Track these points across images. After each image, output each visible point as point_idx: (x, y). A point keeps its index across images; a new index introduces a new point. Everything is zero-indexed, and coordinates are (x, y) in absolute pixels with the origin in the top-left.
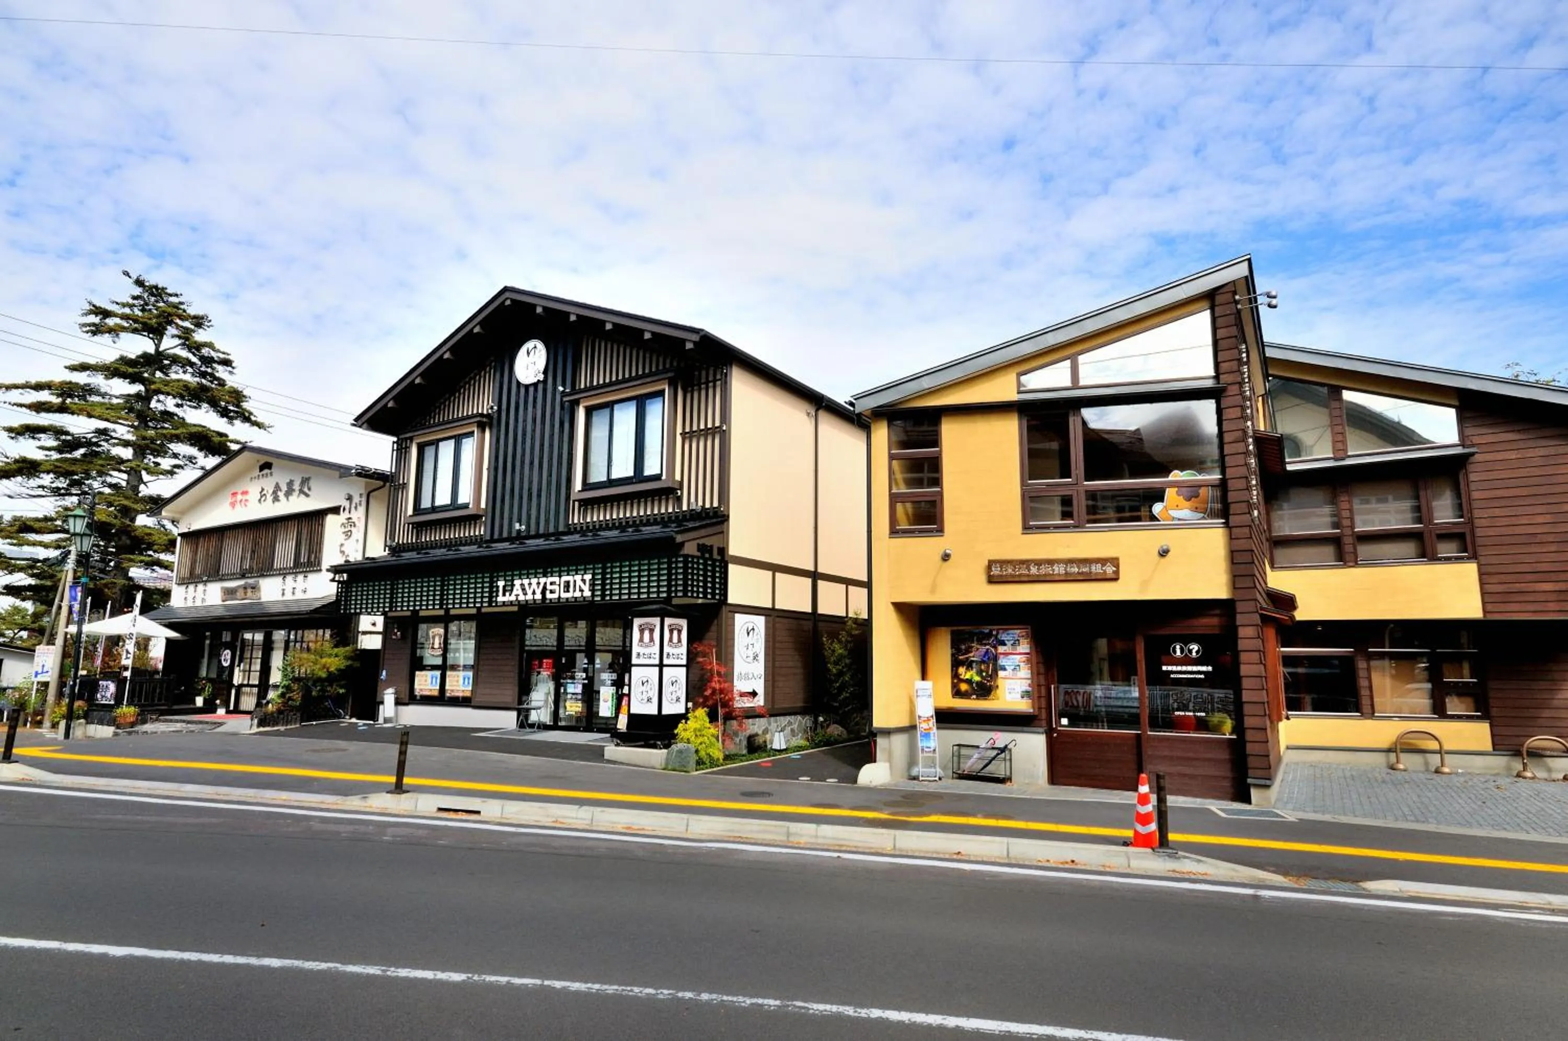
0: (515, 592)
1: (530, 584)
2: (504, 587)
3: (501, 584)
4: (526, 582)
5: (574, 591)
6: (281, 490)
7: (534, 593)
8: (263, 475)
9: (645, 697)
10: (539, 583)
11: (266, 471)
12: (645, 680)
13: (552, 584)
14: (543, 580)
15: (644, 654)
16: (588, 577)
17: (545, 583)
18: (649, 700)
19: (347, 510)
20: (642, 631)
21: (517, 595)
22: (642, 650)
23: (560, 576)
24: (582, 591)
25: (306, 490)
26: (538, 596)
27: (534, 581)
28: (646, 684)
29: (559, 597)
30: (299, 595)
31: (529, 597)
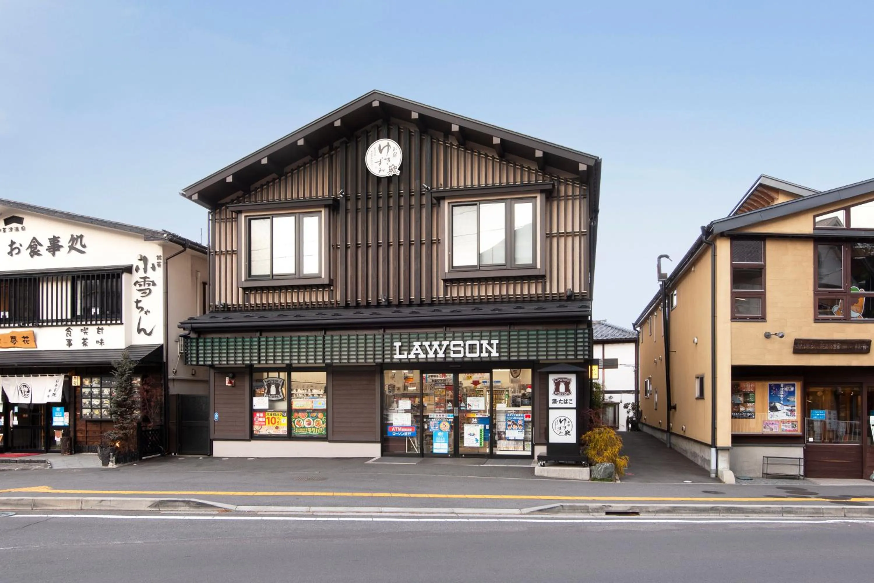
0: (414, 351)
1: (431, 346)
2: (400, 347)
3: (397, 344)
4: (426, 344)
5: (481, 352)
6: (41, 245)
7: (436, 352)
8: (11, 229)
9: (563, 431)
10: (440, 346)
11: (14, 225)
12: (562, 419)
13: (454, 346)
14: (445, 343)
15: (560, 400)
16: (495, 342)
17: (448, 345)
18: (567, 433)
19: (141, 271)
20: (557, 385)
21: (417, 355)
22: (558, 398)
23: (464, 341)
24: (490, 352)
25: (78, 246)
26: (441, 355)
27: (436, 344)
28: (563, 422)
29: (465, 356)
30: (92, 345)
31: (431, 355)
